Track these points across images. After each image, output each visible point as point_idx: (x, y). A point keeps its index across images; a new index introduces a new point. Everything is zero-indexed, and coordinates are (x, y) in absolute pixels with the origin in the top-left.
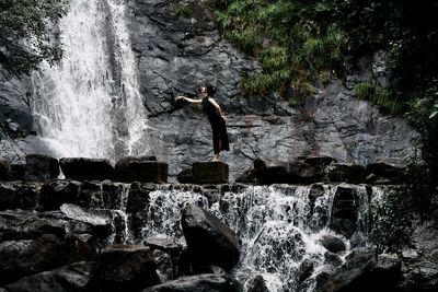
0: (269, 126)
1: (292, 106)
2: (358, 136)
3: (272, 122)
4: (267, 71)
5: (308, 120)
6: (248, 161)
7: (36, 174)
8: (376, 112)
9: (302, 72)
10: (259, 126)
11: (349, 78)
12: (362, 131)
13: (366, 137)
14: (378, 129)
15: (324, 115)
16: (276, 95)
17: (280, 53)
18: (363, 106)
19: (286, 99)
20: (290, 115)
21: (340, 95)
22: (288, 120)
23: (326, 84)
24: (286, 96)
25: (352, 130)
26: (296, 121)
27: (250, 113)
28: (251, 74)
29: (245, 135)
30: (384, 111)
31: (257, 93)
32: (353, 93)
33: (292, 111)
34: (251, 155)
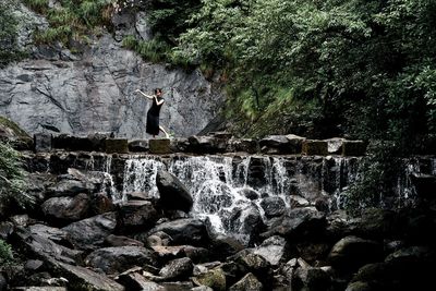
0: (57, 69)
1: (73, 53)
2: (127, 78)
3: (59, 66)
4: (53, 25)
5: (87, 65)
6: (43, 96)
7: (43, 147)
8: (140, 60)
9: (80, 27)
10: (49, 69)
11: (117, 32)
12: (130, 74)
13: (133, 79)
14: (142, 73)
15: (100, 61)
16: (60, 45)
17: (63, 13)
18: (129, 54)
19: (68, 48)
20: (72, 60)
21: (111, 46)
22: (71, 64)
23: (99, 36)
24: (68, 46)
25: (123, 73)
26: (78, 65)
27: (41, 58)
28: (41, 28)
29: (39, 76)
30: (146, 59)
31: (46, 43)
32: (121, 44)
33: (74, 57)
34: (46, 92)
